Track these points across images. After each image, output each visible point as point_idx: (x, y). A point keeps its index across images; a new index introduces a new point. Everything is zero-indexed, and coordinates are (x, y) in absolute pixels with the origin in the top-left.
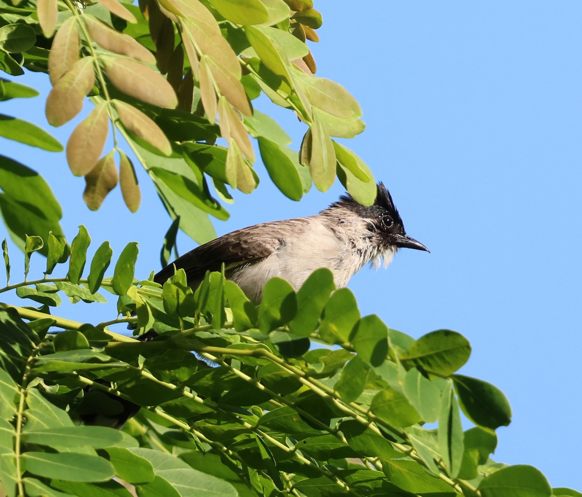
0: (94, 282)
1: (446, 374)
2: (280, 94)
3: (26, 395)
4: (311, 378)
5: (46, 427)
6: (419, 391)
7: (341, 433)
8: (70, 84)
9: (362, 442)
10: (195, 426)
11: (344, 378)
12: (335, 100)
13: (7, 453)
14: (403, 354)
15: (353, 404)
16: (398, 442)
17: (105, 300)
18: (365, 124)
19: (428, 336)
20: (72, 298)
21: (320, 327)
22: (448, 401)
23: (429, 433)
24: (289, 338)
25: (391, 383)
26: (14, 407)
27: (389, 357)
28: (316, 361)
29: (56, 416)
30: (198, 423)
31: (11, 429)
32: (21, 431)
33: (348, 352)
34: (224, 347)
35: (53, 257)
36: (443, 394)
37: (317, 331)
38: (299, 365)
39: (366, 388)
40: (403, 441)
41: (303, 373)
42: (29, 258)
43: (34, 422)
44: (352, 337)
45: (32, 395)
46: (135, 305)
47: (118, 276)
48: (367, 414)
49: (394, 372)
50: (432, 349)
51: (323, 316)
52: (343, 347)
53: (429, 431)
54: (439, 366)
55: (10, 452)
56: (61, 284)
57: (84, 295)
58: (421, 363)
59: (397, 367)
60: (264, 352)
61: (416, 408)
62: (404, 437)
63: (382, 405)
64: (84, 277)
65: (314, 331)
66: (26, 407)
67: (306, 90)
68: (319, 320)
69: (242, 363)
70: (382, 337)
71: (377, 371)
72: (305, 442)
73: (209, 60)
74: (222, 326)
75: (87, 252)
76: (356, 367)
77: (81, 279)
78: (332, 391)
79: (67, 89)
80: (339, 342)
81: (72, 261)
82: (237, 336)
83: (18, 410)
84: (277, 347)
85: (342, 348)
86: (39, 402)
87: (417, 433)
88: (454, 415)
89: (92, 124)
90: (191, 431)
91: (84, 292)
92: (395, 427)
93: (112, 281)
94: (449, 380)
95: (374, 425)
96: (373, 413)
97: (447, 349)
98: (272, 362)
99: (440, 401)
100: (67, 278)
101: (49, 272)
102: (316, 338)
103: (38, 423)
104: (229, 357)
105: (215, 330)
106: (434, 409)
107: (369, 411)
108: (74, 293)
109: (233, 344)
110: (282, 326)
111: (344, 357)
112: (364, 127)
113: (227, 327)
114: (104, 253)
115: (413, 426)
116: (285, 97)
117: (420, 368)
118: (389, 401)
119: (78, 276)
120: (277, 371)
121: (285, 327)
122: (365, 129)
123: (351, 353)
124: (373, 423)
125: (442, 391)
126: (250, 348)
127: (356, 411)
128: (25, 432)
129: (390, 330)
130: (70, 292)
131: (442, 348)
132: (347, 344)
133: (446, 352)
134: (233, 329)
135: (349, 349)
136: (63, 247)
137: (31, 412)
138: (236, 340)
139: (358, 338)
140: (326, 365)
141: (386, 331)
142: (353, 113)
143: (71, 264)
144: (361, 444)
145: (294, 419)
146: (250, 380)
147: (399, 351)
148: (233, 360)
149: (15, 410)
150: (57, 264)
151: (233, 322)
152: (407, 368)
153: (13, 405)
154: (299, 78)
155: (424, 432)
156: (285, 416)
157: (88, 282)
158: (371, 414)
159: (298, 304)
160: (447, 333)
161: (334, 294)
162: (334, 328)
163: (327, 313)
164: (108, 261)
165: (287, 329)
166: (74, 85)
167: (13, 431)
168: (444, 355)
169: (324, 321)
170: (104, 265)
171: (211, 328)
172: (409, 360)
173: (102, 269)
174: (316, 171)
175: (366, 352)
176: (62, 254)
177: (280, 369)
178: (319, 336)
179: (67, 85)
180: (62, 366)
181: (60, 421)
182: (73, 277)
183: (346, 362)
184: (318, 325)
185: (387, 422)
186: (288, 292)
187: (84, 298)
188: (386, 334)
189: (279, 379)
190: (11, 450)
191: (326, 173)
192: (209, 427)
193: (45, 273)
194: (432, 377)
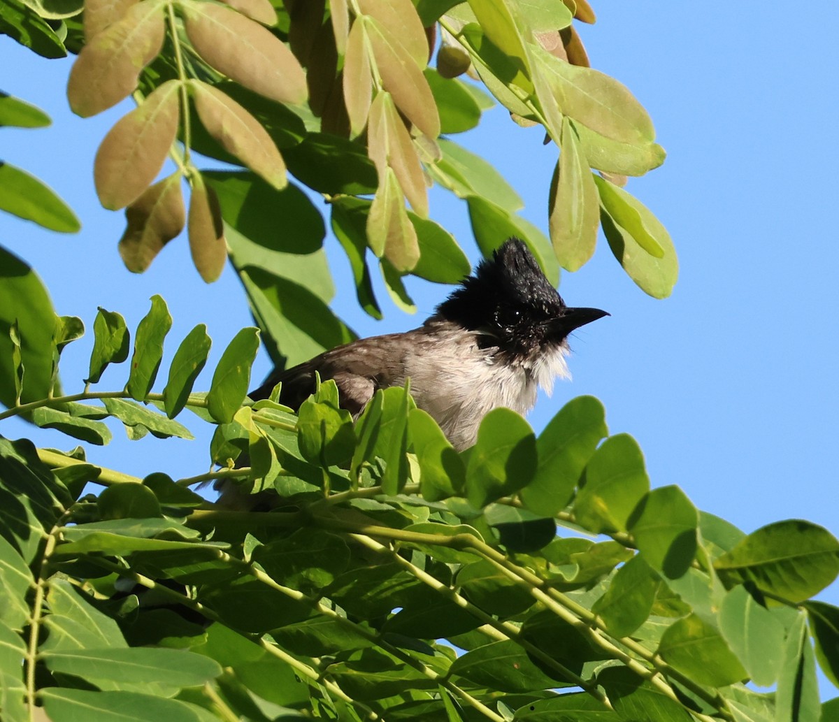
0: (175, 397)
1: (796, 601)
2: (516, 91)
3: (46, 590)
4: (553, 590)
5: (81, 646)
6: (746, 627)
7: (601, 690)
8: (118, 43)
9: (638, 705)
10: (327, 673)
11: (614, 592)
12: (610, 109)
13: (14, 686)
14: (721, 559)
15: (627, 640)
16: (703, 712)
17: (190, 435)
18: (665, 152)
19: (767, 530)
20: (131, 429)
21: (577, 501)
22: (797, 649)
23: (760, 699)
24: (518, 517)
25: (695, 608)
26: (26, 609)
27: (696, 563)
28: (564, 561)
29: (99, 630)
30: (334, 668)
31: (21, 647)
32: (37, 652)
33: (622, 547)
34: (400, 529)
35: (102, 354)
36: (790, 635)
37: (570, 507)
38: (533, 565)
39: (653, 614)
40: (715, 711)
41: (540, 581)
42: (60, 353)
43: (60, 637)
44: (631, 523)
45: (58, 591)
46: (247, 441)
47: (219, 389)
48: (651, 660)
49: (704, 590)
50: (773, 553)
51: (582, 482)
52: (613, 538)
53: (760, 695)
54: (784, 584)
55: (19, 686)
56: (113, 402)
57: (153, 424)
58: (753, 577)
59: (710, 581)
60: (472, 539)
61: (740, 659)
62: (717, 703)
63: (680, 645)
64: (157, 390)
65: (564, 508)
66: (45, 611)
67: (558, 88)
68: (576, 488)
69: (428, 558)
70: (687, 527)
71: (674, 586)
72: (532, 708)
73: (372, 26)
74: (401, 489)
75: (164, 343)
76: (635, 575)
77: (152, 393)
78: (590, 615)
79: (111, 53)
80: (608, 530)
81: (136, 361)
82: (424, 508)
83: (32, 616)
84: (497, 533)
85: (613, 540)
86: (69, 604)
87: (739, 697)
88: (806, 672)
89: (147, 119)
90: (320, 681)
91: (153, 420)
92: (701, 686)
93: (208, 398)
94: (801, 610)
95: (660, 678)
96: (663, 659)
97: (800, 555)
98: (484, 559)
99: (783, 647)
100: (127, 391)
101: (94, 379)
102: (568, 520)
103: (67, 637)
104: (406, 548)
105: (386, 497)
106: (771, 662)
107: (656, 654)
108: (137, 419)
109: (416, 523)
110: (506, 495)
111: (615, 555)
112: (662, 156)
113: (408, 493)
114: (197, 344)
115: (733, 686)
116: (524, 97)
117: (750, 587)
118: (695, 638)
119: (145, 386)
120: (492, 575)
121: (513, 498)
122: (665, 161)
123: (627, 549)
124: (659, 674)
125: (786, 629)
126: (446, 531)
127: (631, 653)
128: (44, 653)
129: (702, 514)
130: (129, 417)
131: (792, 553)
132: (623, 534)
133: (796, 559)
134: (421, 496)
135: (625, 543)
136: (122, 334)
137: (54, 619)
138: (421, 516)
139: (642, 526)
140: (581, 568)
141: (695, 517)
142: (639, 134)
143: (134, 366)
144: (635, 710)
145: (516, 666)
146: (441, 588)
147: (714, 552)
148: (414, 551)
149: (28, 614)
150: (110, 364)
151: (420, 484)
152: (727, 584)
153: (23, 605)
154: (547, 65)
155: (752, 696)
156: (498, 660)
157: (164, 398)
158: (658, 659)
159: (539, 458)
160: (803, 526)
161: (605, 445)
162: (600, 504)
163: (589, 476)
164: (200, 360)
165: (517, 500)
166: (125, 45)
167: (24, 651)
168: (794, 564)
169: (584, 490)
170: (195, 366)
171: (380, 492)
172: (731, 570)
173: (190, 373)
174: (561, 232)
175: (656, 551)
176: (119, 347)
177: (498, 571)
178: (573, 517)
179: (112, 45)
180: (115, 542)
181: (105, 638)
182: (137, 388)
183: (616, 565)
184: (573, 497)
185: (687, 675)
186: (521, 435)
187: (154, 428)
188: (694, 524)
189: (496, 588)
190: (20, 681)
191: (578, 239)
192: (353, 675)
193: (85, 381)
194: (770, 603)
